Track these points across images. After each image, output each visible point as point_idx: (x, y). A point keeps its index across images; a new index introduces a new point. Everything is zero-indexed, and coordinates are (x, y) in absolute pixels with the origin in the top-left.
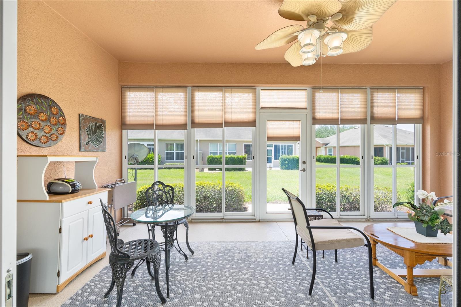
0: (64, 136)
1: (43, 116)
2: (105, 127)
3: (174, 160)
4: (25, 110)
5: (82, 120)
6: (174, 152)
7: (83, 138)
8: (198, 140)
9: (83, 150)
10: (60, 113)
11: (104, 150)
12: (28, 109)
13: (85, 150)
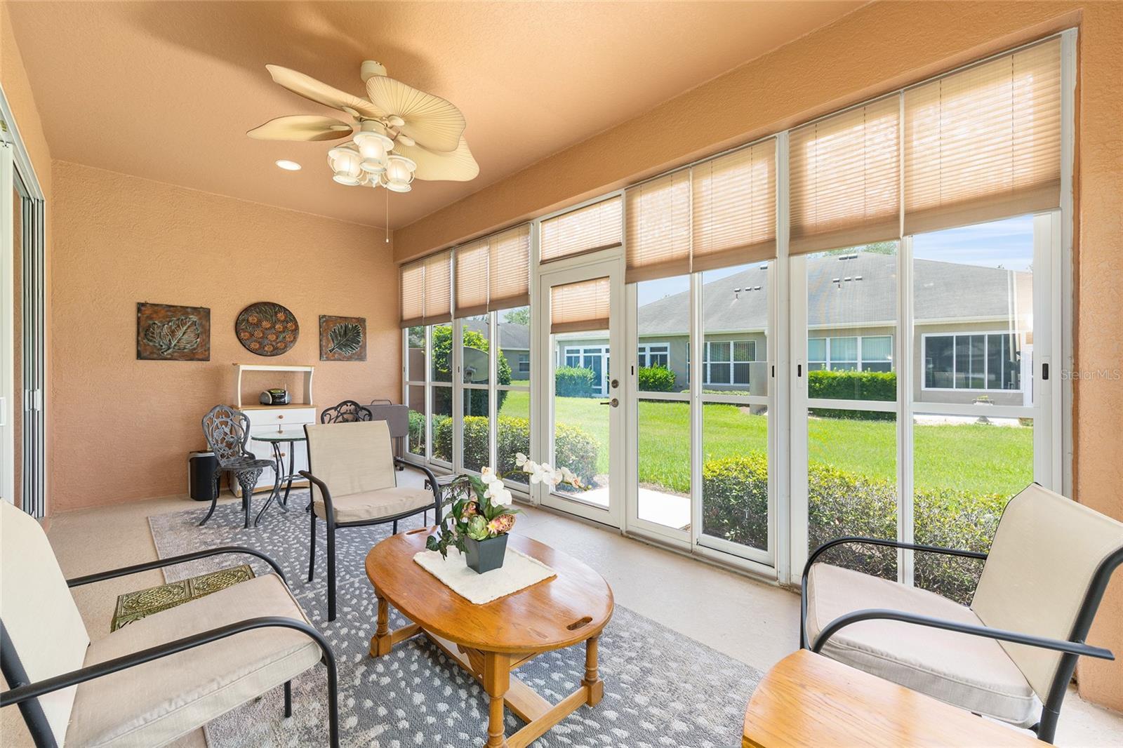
0: (297, 343)
1: (266, 324)
2: (364, 328)
3: (729, 382)
4: (248, 320)
5: (323, 323)
6: (729, 364)
7: (324, 344)
8: (763, 333)
9: (325, 359)
10: (290, 317)
11: (361, 357)
12: (250, 319)
13: (328, 359)
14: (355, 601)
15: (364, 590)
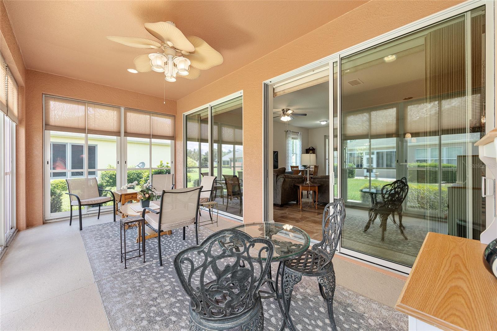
14: (178, 245)
15: (175, 249)
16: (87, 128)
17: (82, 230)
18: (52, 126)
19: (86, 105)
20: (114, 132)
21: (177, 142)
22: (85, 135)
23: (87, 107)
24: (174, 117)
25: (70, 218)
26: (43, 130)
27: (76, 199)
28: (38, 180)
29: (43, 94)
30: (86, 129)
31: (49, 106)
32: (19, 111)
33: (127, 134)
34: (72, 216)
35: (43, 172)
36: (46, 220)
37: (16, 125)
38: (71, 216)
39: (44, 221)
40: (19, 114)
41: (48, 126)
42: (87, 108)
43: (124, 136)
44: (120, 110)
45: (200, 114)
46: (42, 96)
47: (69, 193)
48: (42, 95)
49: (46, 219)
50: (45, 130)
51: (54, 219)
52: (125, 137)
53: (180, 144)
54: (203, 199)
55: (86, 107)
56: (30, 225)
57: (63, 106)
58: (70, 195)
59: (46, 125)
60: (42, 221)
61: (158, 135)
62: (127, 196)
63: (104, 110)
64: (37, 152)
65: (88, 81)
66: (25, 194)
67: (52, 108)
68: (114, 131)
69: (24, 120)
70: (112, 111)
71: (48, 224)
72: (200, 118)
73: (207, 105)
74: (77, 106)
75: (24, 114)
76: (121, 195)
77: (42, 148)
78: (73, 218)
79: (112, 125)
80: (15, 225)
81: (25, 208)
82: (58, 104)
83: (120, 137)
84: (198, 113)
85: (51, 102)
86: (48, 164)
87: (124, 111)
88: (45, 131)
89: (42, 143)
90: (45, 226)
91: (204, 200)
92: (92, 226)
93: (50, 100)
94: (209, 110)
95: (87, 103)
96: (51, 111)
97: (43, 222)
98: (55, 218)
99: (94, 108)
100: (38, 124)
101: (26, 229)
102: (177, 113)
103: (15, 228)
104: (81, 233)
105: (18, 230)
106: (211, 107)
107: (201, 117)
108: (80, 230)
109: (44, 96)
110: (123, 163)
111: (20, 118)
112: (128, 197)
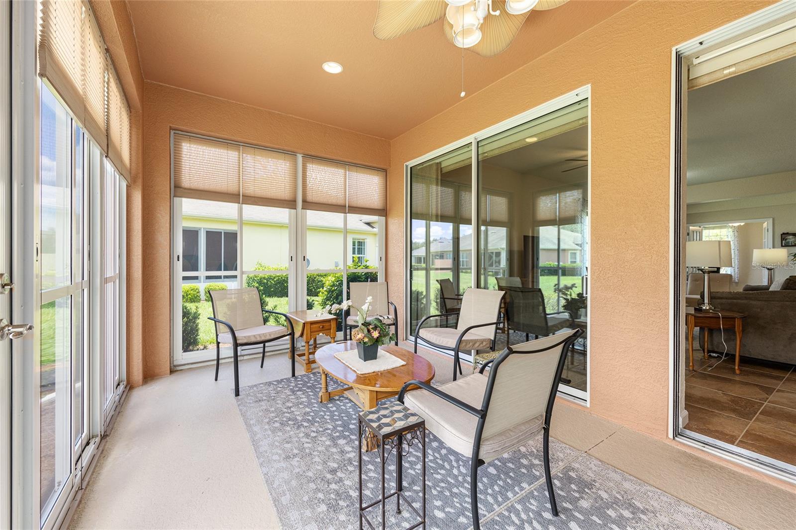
16: (242, 193)
17: (239, 395)
18: (185, 189)
19: (240, 150)
20: (285, 200)
21: (390, 221)
22: (238, 206)
23: (243, 153)
24: (384, 171)
25: (215, 362)
26: (170, 196)
27: (228, 330)
28: (164, 292)
29: (171, 128)
30: (239, 195)
31: (180, 152)
32: (133, 158)
33: (308, 204)
34: (220, 358)
35: (170, 276)
36: (175, 366)
37: (127, 185)
38: (218, 359)
39: (172, 368)
40: (133, 165)
41: (178, 190)
42: (242, 156)
43: (302, 209)
44: (296, 159)
45: (440, 163)
46: (170, 134)
47: (215, 317)
48: (170, 132)
49: (175, 363)
50: (174, 196)
51: (188, 364)
52: (304, 210)
53: (397, 225)
54: (482, 343)
55: (241, 154)
56: (149, 376)
57: (203, 152)
58: (215, 322)
59: (176, 187)
60: (169, 367)
61: (358, 206)
62: (314, 326)
63: (270, 159)
64: (162, 238)
65: (244, 104)
66: (141, 318)
67: (184, 156)
68: (287, 198)
69: (141, 175)
70: (282, 161)
71: (178, 372)
72: (441, 172)
73: (470, 139)
74: (226, 151)
75: (140, 165)
76: (304, 323)
77: (169, 230)
78: (220, 362)
79: (281, 187)
80: (124, 376)
81: (141, 344)
82: (195, 148)
83: (295, 210)
84: (438, 161)
85: (183, 144)
86: (178, 260)
87: (303, 161)
88: (175, 198)
89: (168, 221)
90: (174, 377)
91: (484, 344)
92: (255, 386)
93: (183, 140)
94: (474, 147)
95: (242, 145)
96: (183, 161)
97: (170, 369)
98: (189, 362)
99: (254, 156)
100: (163, 186)
101: (142, 385)
102: (391, 165)
103: (125, 383)
104: (239, 406)
105: (130, 386)
106: (478, 142)
107: (443, 169)
108: (236, 396)
109: (172, 132)
110: (300, 258)
111: (133, 172)
112: (316, 327)
